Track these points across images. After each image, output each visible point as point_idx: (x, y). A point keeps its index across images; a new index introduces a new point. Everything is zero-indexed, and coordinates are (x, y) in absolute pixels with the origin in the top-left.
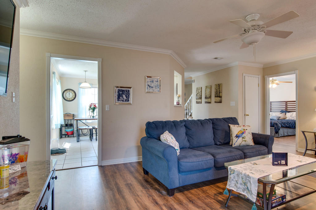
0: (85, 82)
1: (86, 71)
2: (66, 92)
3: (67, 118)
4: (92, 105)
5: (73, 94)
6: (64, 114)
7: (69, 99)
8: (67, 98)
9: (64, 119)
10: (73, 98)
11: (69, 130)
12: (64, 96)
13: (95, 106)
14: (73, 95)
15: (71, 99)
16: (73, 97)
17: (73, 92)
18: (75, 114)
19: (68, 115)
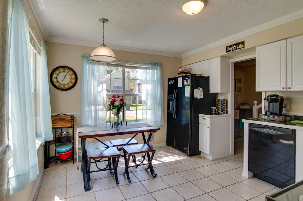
0: (101, 46)
1: (105, 21)
2: (57, 72)
3: (60, 125)
4: (116, 99)
5: (71, 75)
6: (52, 117)
7: (64, 85)
8: (60, 84)
9: (53, 128)
10: (71, 85)
11: (64, 149)
12: (54, 80)
13: (122, 100)
14: (71, 79)
15: (67, 87)
16: (71, 82)
17: (71, 73)
18: (75, 116)
19: (61, 119)
